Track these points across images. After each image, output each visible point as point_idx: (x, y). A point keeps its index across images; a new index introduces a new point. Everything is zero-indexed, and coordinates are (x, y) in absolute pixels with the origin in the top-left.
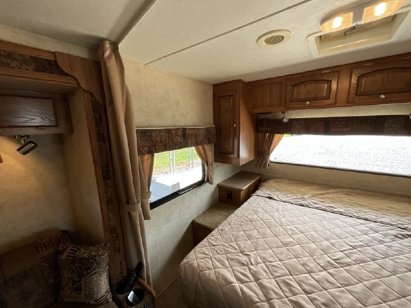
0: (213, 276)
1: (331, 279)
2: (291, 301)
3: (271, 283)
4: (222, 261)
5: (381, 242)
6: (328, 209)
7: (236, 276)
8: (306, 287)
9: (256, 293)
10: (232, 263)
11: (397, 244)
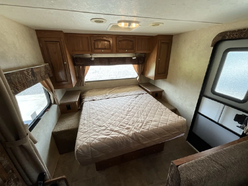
0: (97, 141)
1: (130, 117)
2: (126, 129)
3: (117, 129)
4: (96, 134)
5: (133, 101)
6: (116, 96)
7: (105, 135)
8: (126, 123)
9: (116, 134)
10: (101, 132)
11: (137, 99)
